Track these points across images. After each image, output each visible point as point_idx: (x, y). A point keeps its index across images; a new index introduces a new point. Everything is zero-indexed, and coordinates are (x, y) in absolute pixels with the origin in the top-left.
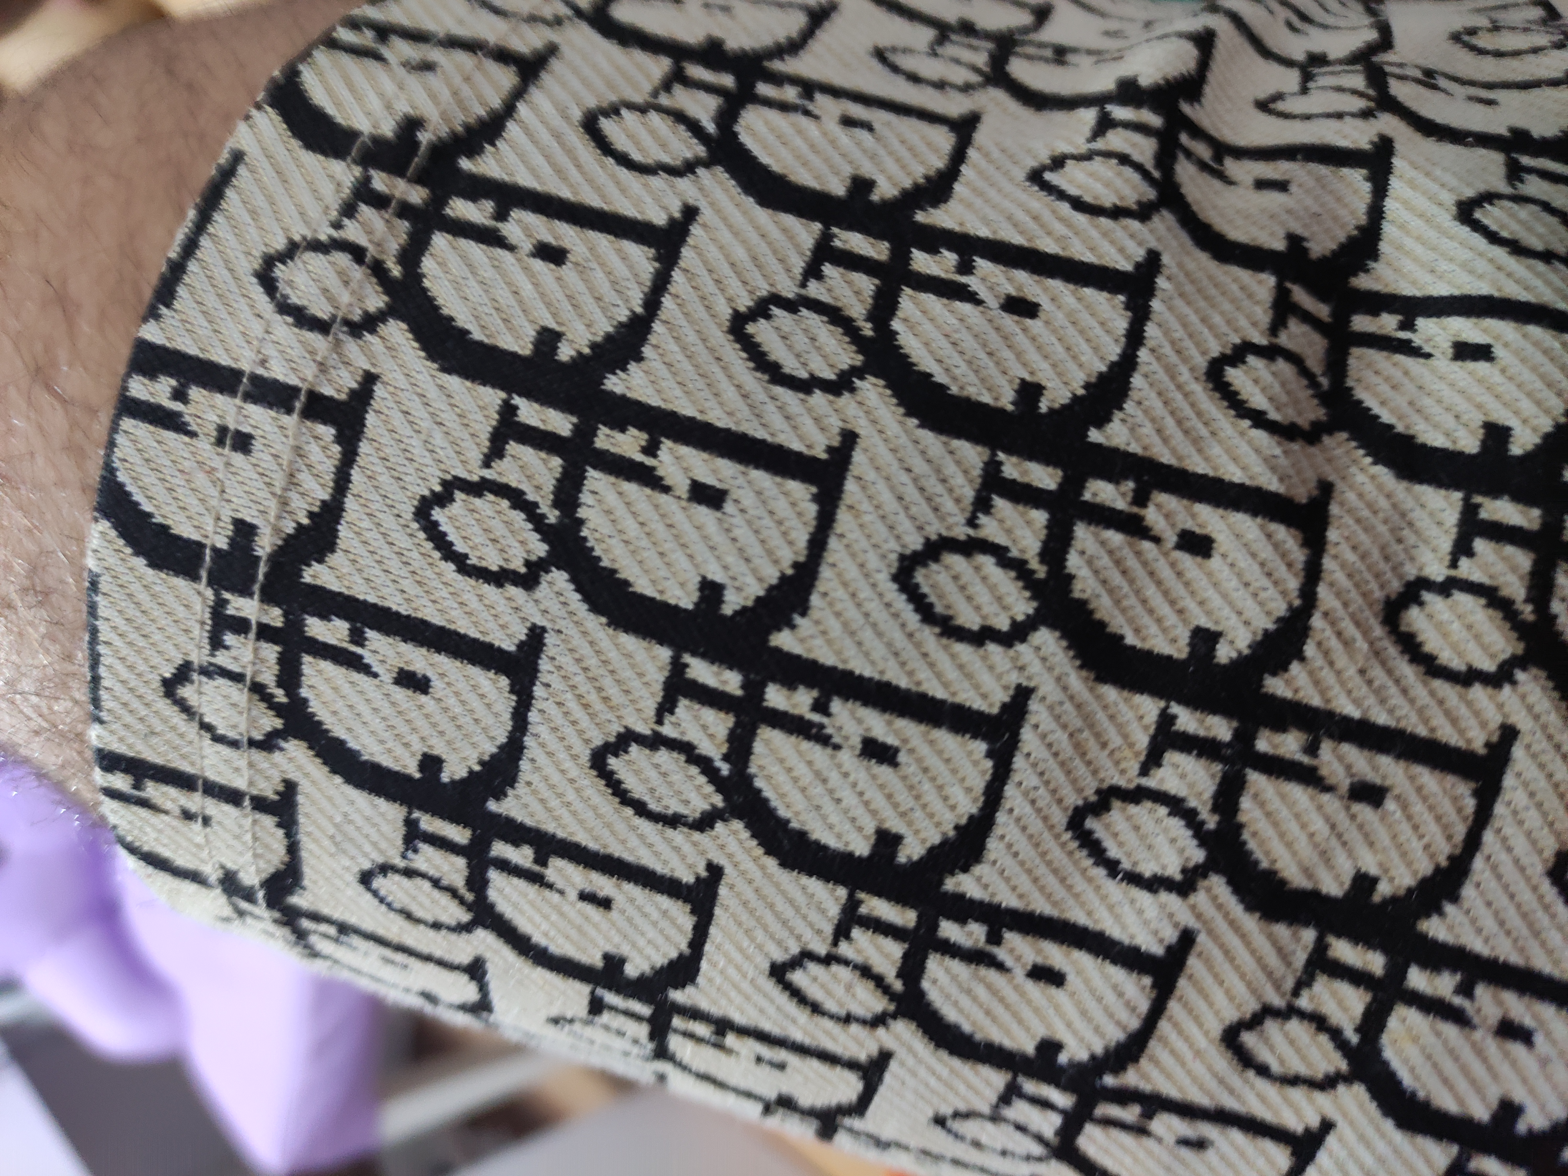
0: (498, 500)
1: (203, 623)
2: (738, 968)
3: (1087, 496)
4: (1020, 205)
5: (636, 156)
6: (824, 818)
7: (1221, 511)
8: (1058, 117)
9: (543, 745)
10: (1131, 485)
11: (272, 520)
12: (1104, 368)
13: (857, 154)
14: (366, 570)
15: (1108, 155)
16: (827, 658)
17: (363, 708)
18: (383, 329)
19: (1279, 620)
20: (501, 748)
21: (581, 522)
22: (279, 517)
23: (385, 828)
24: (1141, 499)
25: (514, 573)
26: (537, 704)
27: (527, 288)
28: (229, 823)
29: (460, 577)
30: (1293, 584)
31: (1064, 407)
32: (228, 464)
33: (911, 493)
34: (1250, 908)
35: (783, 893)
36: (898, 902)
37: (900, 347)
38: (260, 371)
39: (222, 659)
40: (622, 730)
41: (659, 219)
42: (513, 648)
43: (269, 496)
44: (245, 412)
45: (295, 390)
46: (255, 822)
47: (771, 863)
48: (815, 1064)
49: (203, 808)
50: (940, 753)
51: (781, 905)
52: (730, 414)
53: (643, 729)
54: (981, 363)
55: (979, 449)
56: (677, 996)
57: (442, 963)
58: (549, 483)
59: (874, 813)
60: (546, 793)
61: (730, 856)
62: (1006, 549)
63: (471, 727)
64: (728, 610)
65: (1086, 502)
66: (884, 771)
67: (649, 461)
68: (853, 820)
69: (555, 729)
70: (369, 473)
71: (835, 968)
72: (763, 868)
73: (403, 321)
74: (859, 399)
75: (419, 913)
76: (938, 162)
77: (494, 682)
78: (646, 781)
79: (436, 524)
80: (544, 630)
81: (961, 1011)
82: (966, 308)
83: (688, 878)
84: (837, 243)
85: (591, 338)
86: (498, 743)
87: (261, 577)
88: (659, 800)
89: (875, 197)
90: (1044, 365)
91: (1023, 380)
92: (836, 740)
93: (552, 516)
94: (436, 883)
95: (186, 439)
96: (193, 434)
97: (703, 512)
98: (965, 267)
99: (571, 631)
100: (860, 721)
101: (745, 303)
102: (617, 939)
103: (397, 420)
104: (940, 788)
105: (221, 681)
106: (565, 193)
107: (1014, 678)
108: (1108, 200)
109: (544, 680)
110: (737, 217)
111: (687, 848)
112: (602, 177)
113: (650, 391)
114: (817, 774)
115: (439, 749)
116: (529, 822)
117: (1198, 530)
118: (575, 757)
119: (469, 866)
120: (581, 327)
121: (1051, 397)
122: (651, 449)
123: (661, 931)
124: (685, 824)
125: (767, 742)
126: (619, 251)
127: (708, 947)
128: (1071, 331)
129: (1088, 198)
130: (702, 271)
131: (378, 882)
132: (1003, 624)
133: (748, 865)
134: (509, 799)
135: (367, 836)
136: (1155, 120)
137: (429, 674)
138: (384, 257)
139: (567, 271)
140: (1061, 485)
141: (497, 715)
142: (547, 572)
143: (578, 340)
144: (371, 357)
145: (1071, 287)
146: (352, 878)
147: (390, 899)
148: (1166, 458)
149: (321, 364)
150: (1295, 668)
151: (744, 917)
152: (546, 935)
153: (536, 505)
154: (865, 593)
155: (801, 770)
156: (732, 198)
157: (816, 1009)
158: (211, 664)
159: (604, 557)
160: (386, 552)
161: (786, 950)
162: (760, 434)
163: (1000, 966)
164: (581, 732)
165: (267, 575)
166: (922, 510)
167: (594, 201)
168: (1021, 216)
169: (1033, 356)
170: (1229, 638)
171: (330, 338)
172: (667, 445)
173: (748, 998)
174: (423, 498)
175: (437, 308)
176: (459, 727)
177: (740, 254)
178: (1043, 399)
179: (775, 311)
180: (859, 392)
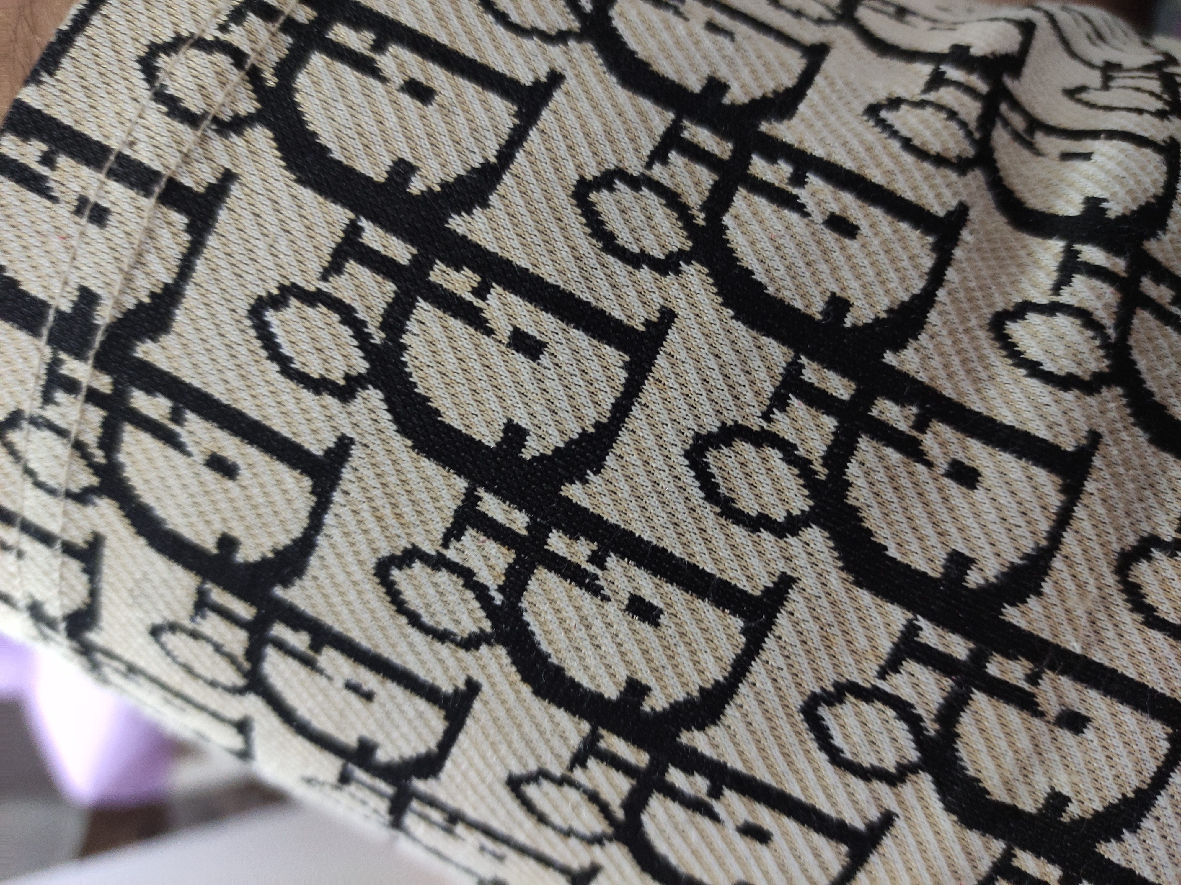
0: (331, 313)
1: (38, 377)
2: (479, 773)
3: (875, 413)
4: (857, 135)
5: (515, 18)
6: (582, 659)
7: (990, 449)
8: (898, 65)
9: (333, 546)
10: (915, 410)
11: (116, 293)
12: (906, 299)
13: (716, 58)
14: (196, 356)
15: (940, 107)
16: (612, 517)
17: (173, 482)
18: (249, 132)
19: (1026, 557)
20: (295, 541)
21: (404, 347)
22: (122, 292)
23: (179, 592)
24: (921, 425)
25: (333, 383)
26: (334, 509)
27: (391, 120)
28: (40, 559)
29: (282, 379)
30: (1044, 526)
31: (866, 325)
32: (83, 234)
33: (716, 378)
34: (949, 808)
35: (532, 717)
36: (634, 744)
37: (728, 241)
38: (127, 152)
39: (51, 413)
40: (409, 546)
41: (526, 79)
42: (320, 453)
43: (117, 271)
44: (107, 188)
45: (157, 174)
46: (63, 564)
47: (526, 690)
48: (532, 863)
49: (18, 542)
50: (699, 621)
51: (527, 726)
52: (561, 272)
53: (429, 549)
54: (800, 271)
55: (785, 349)
56: (420, 785)
57: (215, 715)
58: (379, 305)
59: (628, 664)
60: (330, 590)
61: (489, 677)
62: (795, 447)
63: (270, 518)
64: (527, 455)
65: (872, 417)
66: (645, 629)
67: (477, 302)
68: (608, 666)
69: (346, 534)
70: (213, 266)
71: (566, 789)
72: (518, 692)
73: (271, 130)
74: (683, 281)
75: (199, 669)
76: (788, 81)
77: (298, 481)
78: (423, 596)
79: (267, 324)
80: (352, 441)
81: (670, 845)
82: (793, 217)
83: (447, 688)
84: (686, 134)
85: (442, 176)
86: (293, 537)
87: (97, 345)
88: (433, 615)
89: (727, 100)
90: (855, 284)
91: (833, 294)
92: (607, 592)
93: (378, 337)
94: (218, 648)
95: (48, 203)
96: (54, 200)
97: (519, 360)
98: (798, 180)
99: (378, 447)
100: (631, 579)
101: (592, 171)
102: (373, 727)
103: (248, 221)
104: (693, 653)
105: (47, 434)
106: (443, 39)
107: (781, 566)
108: (935, 147)
109: (345, 488)
110: (598, 92)
111: (451, 662)
112: (480, 31)
113: (490, 237)
114: (583, 619)
115: (237, 531)
116: (310, 612)
117: (966, 461)
118: (361, 563)
119: (250, 639)
120: (434, 164)
121: (856, 315)
122: (481, 292)
123: (415, 729)
124: (453, 641)
125: (542, 582)
126: (483, 102)
127: (455, 750)
128: (883, 258)
129: (917, 142)
130: (557, 135)
131: (167, 638)
132: (779, 515)
133: (504, 687)
134: (294, 588)
135: (162, 596)
136: (983, 87)
137: (240, 462)
138: (263, 67)
139: (431, 110)
140: (853, 397)
141: (295, 511)
142: (365, 388)
143: (431, 177)
144: (233, 157)
145: (889, 218)
146: (143, 629)
147: (176, 653)
148: (949, 392)
149: (186, 155)
150: (1033, 602)
151: (492, 731)
152: (310, 711)
153: (364, 324)
154: (658, 462)
155: (569, 612)
156: (597, 74)
157: (542, 819)
158: (41, 417)
159: (419, 384)
160: (216, 342)
161: (525, 766)
162: (586, 296)
163: (714, 817)
164: (370, 541)
165: (102, 343)
166: (724, 395)
167: (469, 51)
168: (855, 144)
169: (846, 273)
170: (980, 565)
171: (199, 133)
172: (497, 290)
173: (482, 798)
174: (260, 298)
175: (303, 123)
176: (259, 515)
177: (596, 125)
178: (848, 315)
179: (619, 185)
180: (684, 275)
